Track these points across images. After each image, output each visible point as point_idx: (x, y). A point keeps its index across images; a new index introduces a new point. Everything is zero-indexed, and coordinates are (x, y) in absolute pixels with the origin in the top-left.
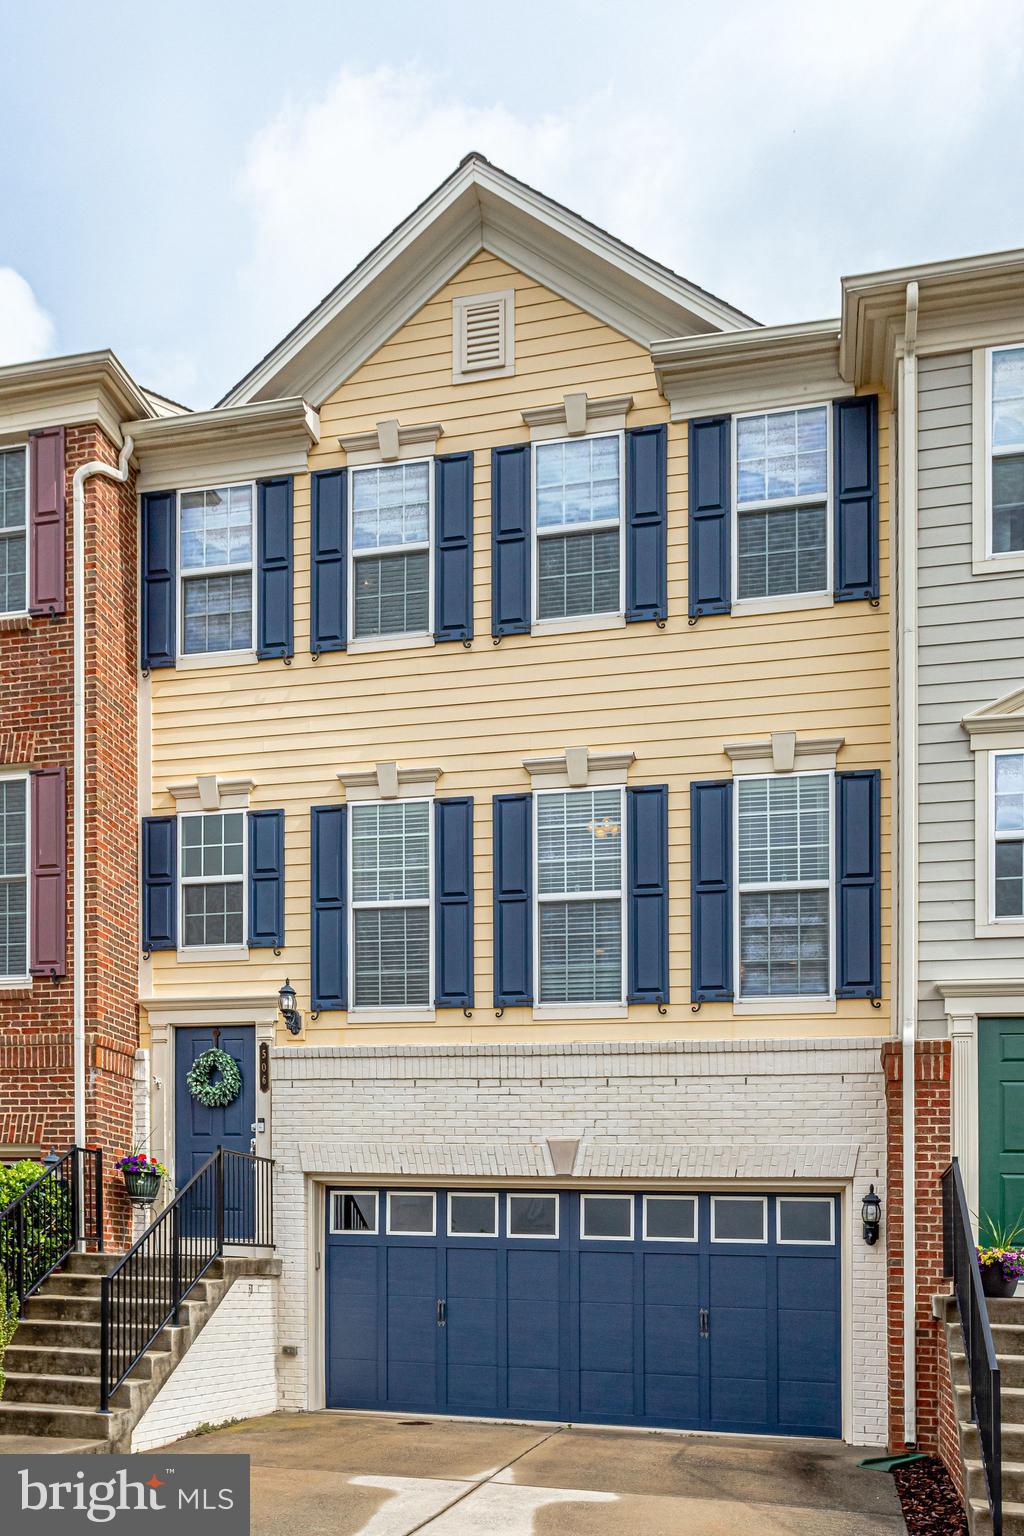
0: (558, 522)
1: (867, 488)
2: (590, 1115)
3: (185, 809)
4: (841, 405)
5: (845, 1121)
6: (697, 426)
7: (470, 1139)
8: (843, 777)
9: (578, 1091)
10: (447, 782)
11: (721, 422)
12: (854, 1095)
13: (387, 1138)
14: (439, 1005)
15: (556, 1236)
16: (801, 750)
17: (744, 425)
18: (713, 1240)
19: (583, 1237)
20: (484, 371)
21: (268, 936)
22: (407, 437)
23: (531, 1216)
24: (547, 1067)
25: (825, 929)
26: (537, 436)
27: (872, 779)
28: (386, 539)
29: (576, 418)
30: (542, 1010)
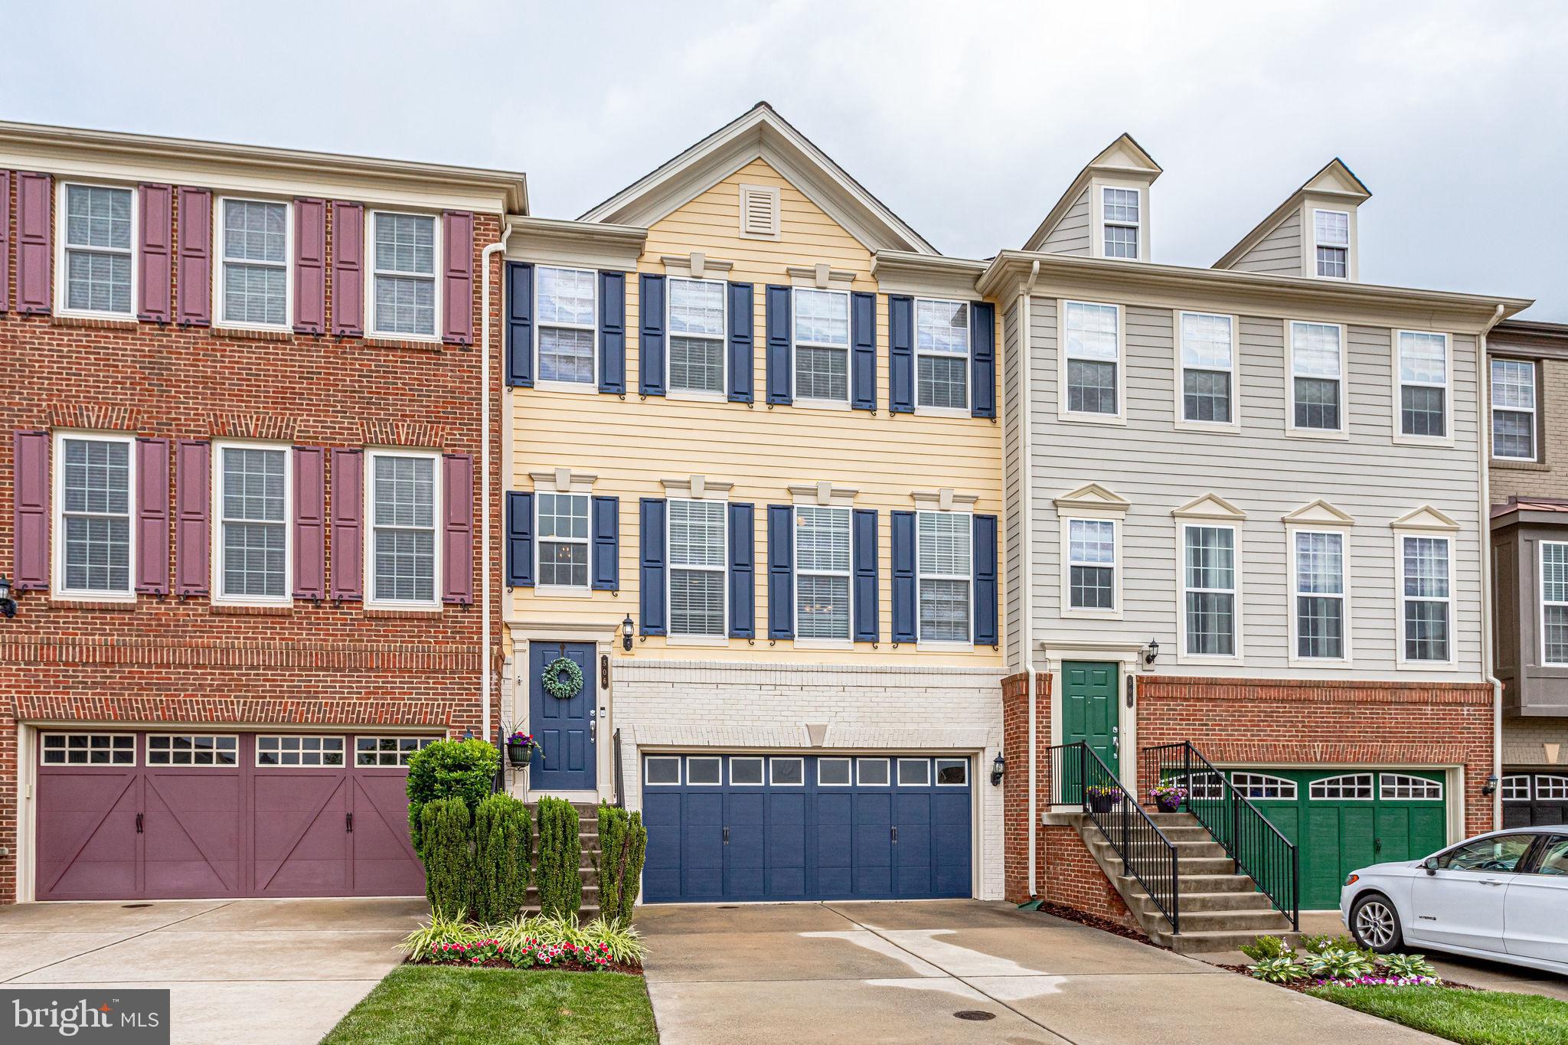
0: (809, 339)
1: (989, 355)
2: (833, 709)
3: (541, 488)
4: (974, 304)
5: (980, 715)
6: (894, 299)
7: (755, 724)
8: (977, 517)
9: (825, 694)
10: (736, 492)
11: (908, 299)
12: (987, 700)
13: (698, 722)
14: (731, 636)
15: (803, 784)
16: (957, 499)
17: (921, 303)
18: (899, 785)
19: (819, 784)
20: (760, 234)
21: (607, 581)
22: (710, 265)
23: (786, 771)
24: (807, 678)
25: (967, 604)
26: (795, 282)
27: (992, 520)
28: (693, 328)
29: (822, 278)
30: (800, 642)
